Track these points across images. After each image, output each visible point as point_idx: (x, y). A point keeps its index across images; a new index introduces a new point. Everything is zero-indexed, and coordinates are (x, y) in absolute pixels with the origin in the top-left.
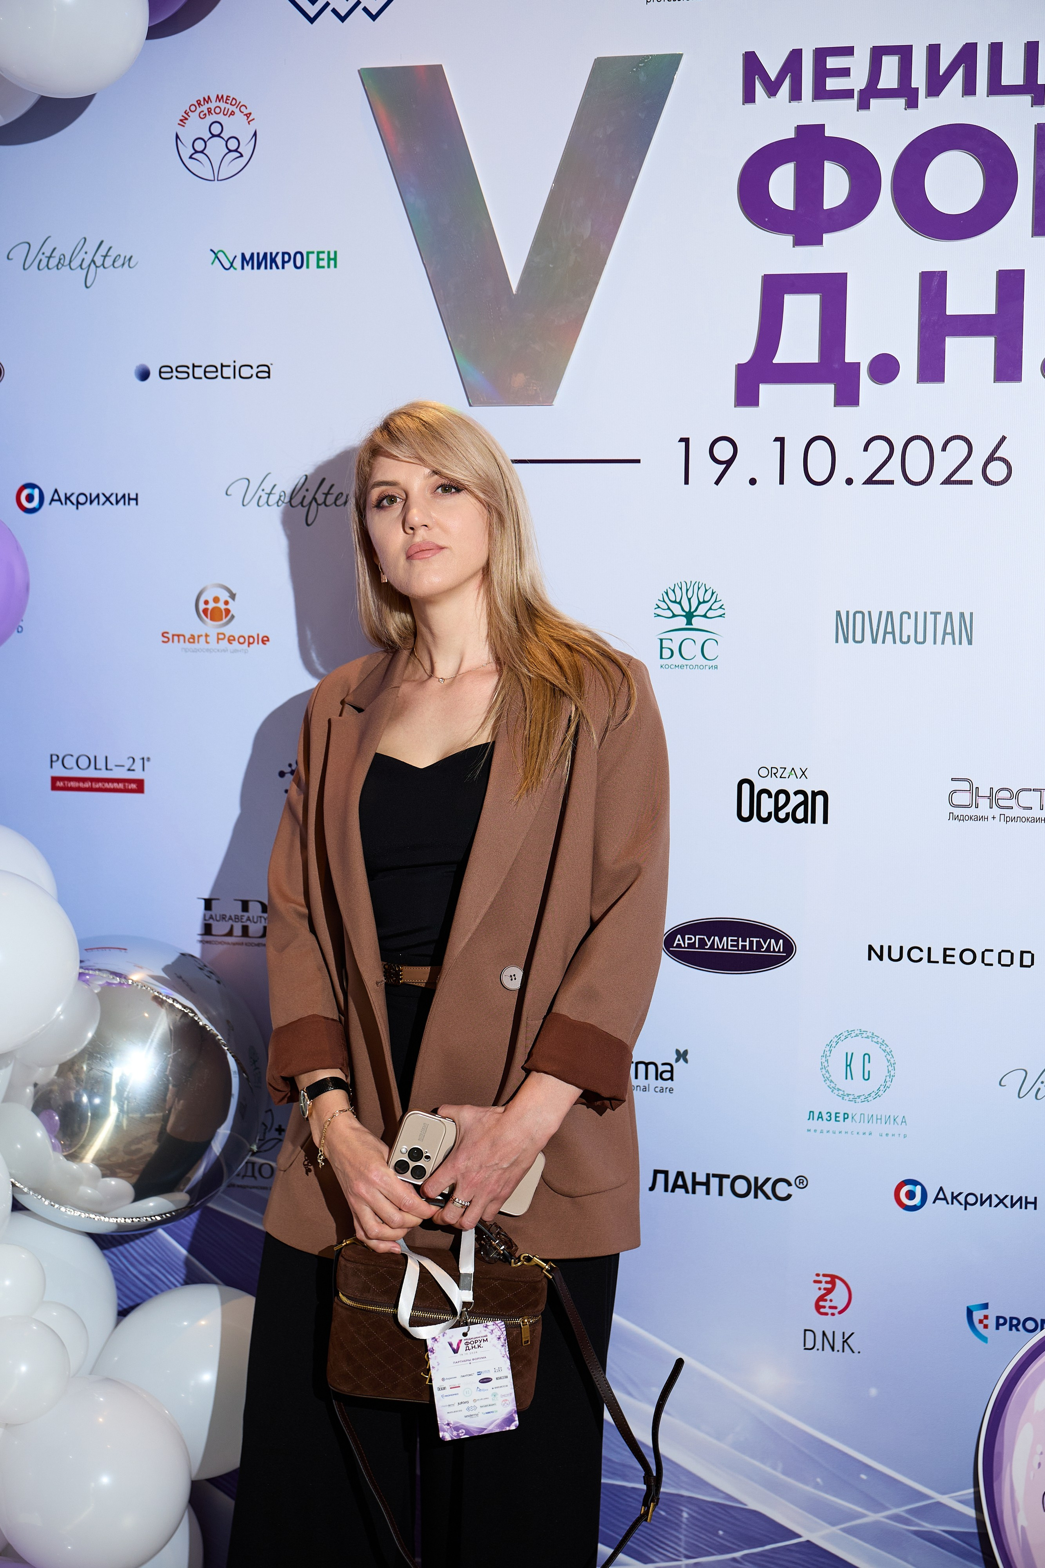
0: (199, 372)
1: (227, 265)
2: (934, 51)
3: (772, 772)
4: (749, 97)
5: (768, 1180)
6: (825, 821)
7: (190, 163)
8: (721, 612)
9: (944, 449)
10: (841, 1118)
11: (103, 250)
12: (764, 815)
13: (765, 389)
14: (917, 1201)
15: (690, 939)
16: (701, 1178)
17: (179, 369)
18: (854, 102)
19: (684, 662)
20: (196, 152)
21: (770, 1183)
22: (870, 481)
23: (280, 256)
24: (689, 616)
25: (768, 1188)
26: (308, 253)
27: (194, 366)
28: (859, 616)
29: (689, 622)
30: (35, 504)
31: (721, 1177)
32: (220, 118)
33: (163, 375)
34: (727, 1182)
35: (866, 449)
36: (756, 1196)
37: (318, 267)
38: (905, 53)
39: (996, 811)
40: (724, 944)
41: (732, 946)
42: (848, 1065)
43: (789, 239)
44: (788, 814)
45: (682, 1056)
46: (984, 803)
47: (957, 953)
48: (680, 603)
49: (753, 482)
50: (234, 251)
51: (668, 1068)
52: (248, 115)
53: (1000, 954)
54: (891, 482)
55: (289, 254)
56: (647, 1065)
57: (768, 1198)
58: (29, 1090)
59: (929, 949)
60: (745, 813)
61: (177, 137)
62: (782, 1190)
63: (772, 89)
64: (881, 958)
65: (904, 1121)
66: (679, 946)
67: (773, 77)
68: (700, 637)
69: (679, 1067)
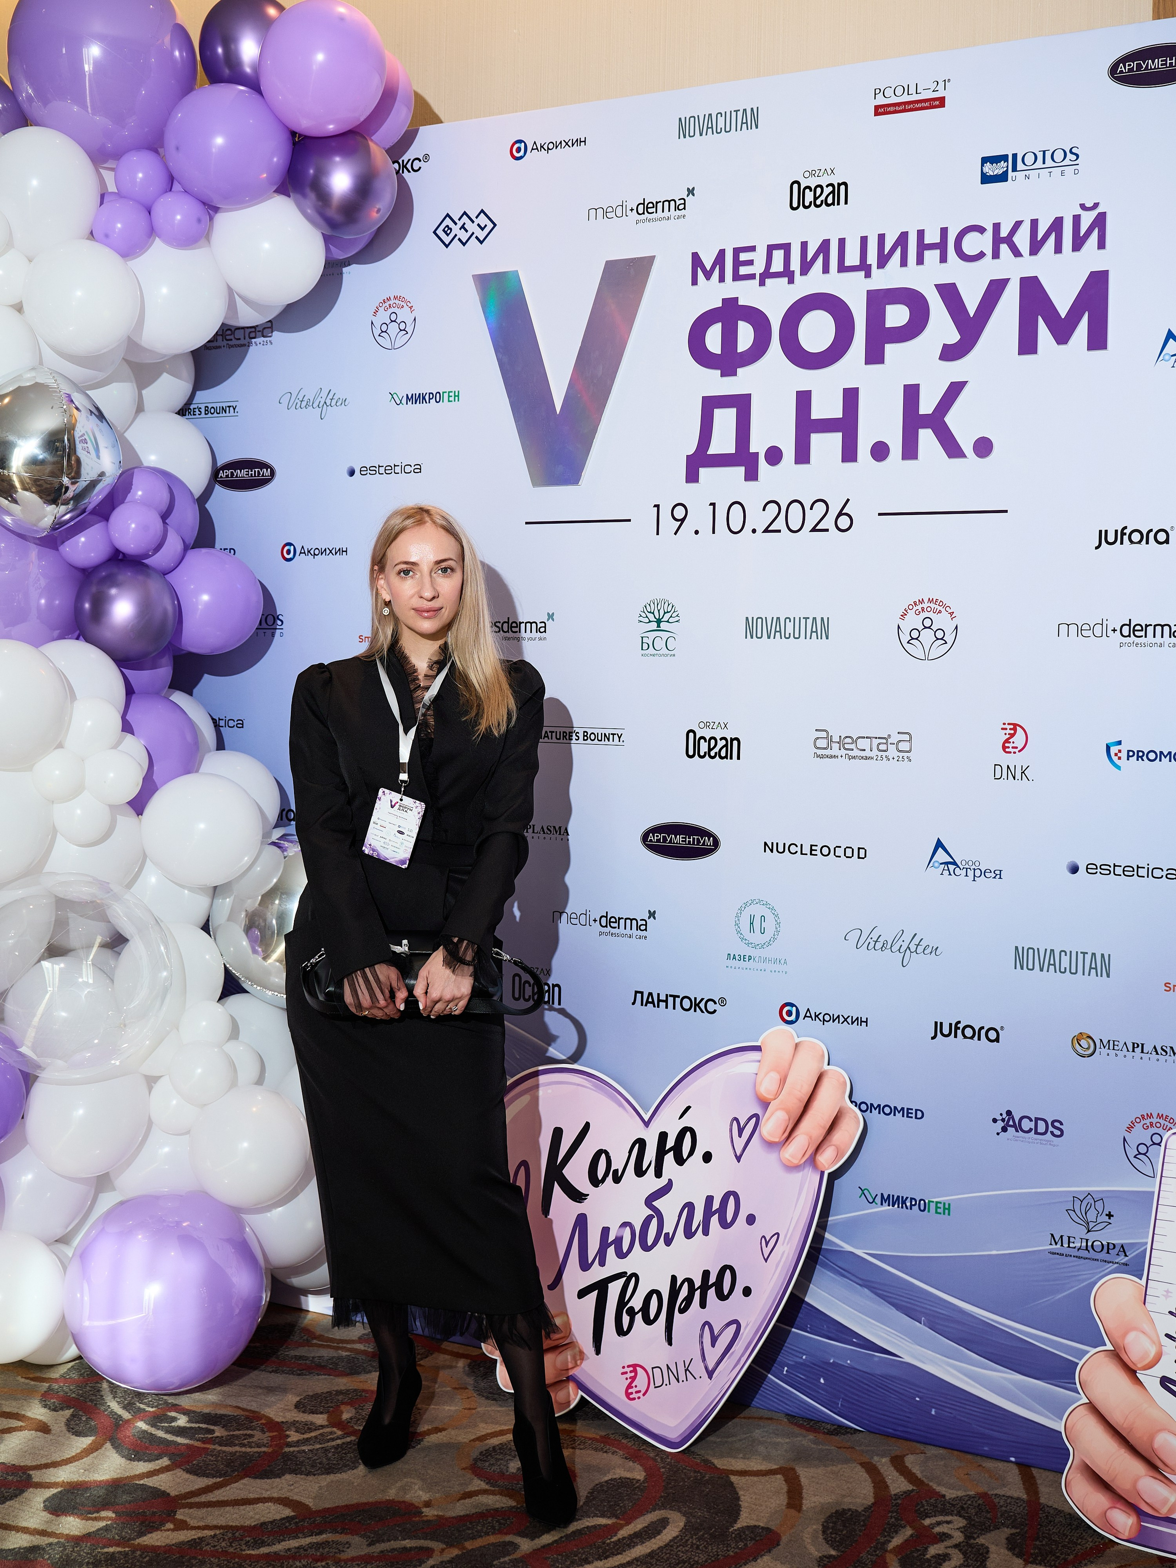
0: (382, 470)
1: (398, 402)
2: (804, 245)
3: (707, 725)
4: (695, 282)
5: (702, 999)
6: (738, 758)
7: (379, 339)
8: (677, 618)
9: (811, 509)
10: (747, 960)
11: (330, 396)
12: (702, 754)
13: (703, 472)
14: (793, 1018)
15: (657, 836)
16: (663, 997)
17: (371, 469)
18: (757, 281)
19: (656, 652)
20: (382, 332)
21: (704, 1002)
22: (766, 531)
23: (428, 395)
24: (659, 622)
25: (702, 1005)
26: (443, 393)
27: (379, 466)
28: (759, 620)
29: (659, 626)
30: (291, 555)
31: (675, 997)
32: (396, 310)
33: (362, 473)
34: (678, 1000)
35: (764, 510)
36: (695, 1011)
37: (449, 401)
38: (786, 248)
39: (843, 752)
40: (678, 840)
41: (682, 841)
42: (752, 923)
43: (719, 372)
44: (716, 753)
45: (652, 914)
46: (835, 746)
47: (818, 848)
48: (653, 613)
49: (697, 532)
50: (402, 393)
51: (644, 923)
52: (411, 307)
53: (845, 849)
54: (779, 531)
55: (432, 394)
56: (631, 920)
57: (702, 1012)
58: (243, 915)
59: (802, 845)
60: (691, 753)
61: (372, 323)
62: (711, 1006)
63: (708, 275)
64: (772, 851)
65: (785, 963)
66: (651, 841)
67: (708, 268)
68: (665, 635)
69: (650, 922)
